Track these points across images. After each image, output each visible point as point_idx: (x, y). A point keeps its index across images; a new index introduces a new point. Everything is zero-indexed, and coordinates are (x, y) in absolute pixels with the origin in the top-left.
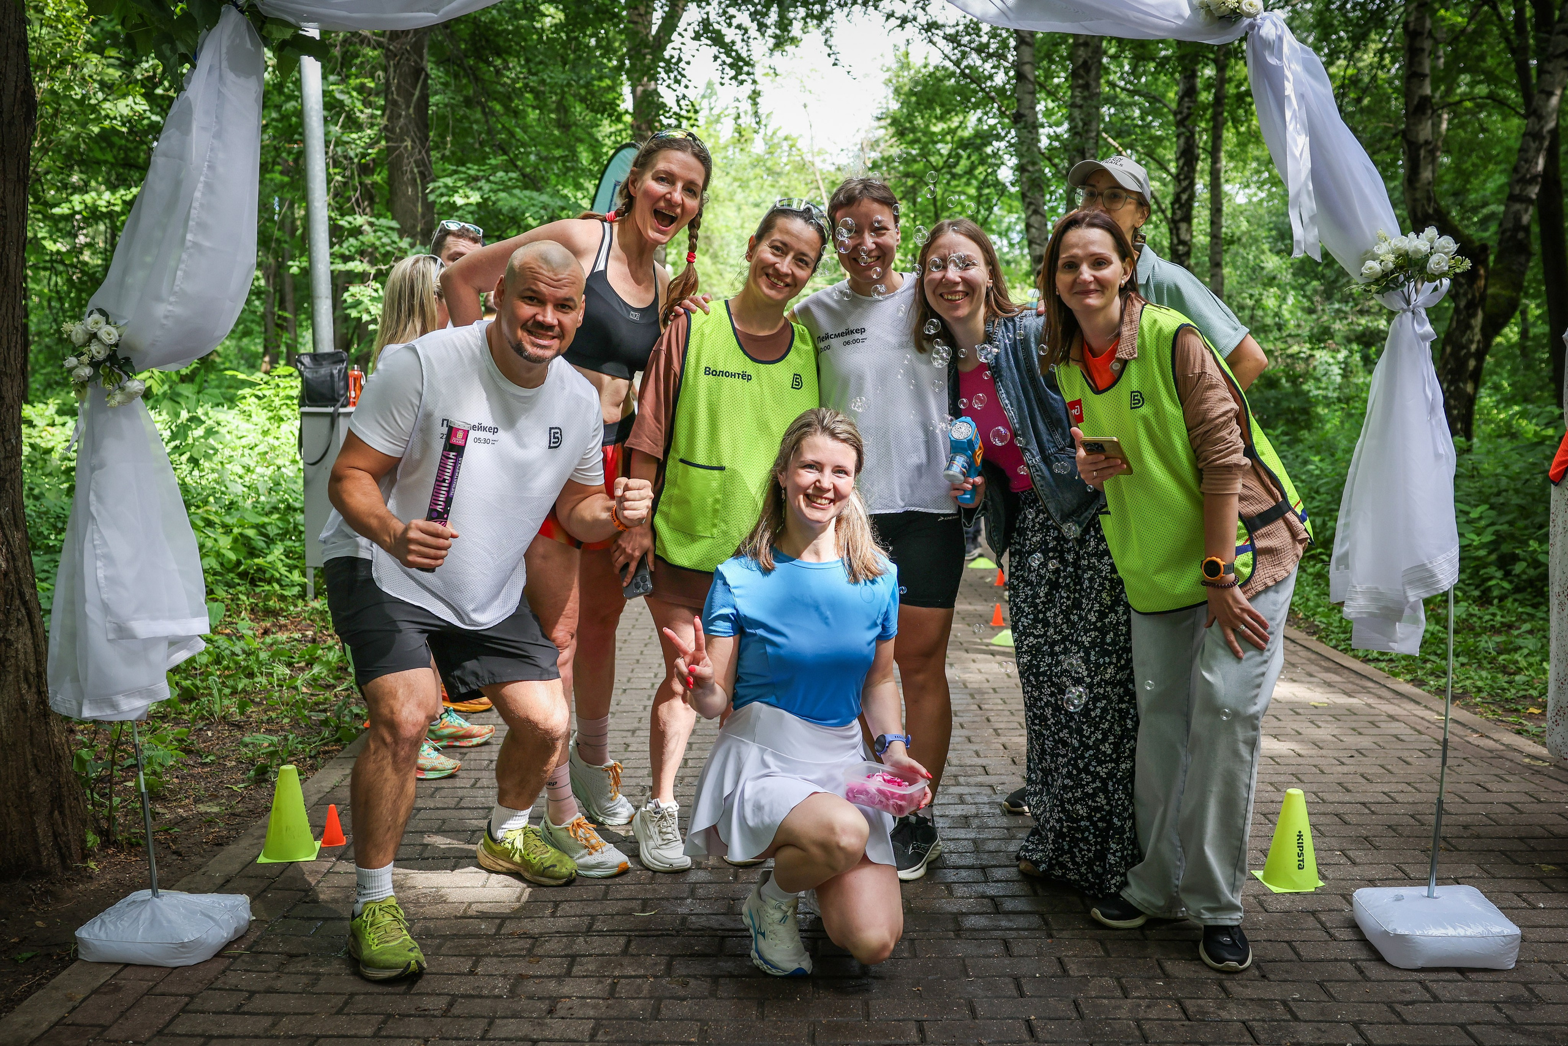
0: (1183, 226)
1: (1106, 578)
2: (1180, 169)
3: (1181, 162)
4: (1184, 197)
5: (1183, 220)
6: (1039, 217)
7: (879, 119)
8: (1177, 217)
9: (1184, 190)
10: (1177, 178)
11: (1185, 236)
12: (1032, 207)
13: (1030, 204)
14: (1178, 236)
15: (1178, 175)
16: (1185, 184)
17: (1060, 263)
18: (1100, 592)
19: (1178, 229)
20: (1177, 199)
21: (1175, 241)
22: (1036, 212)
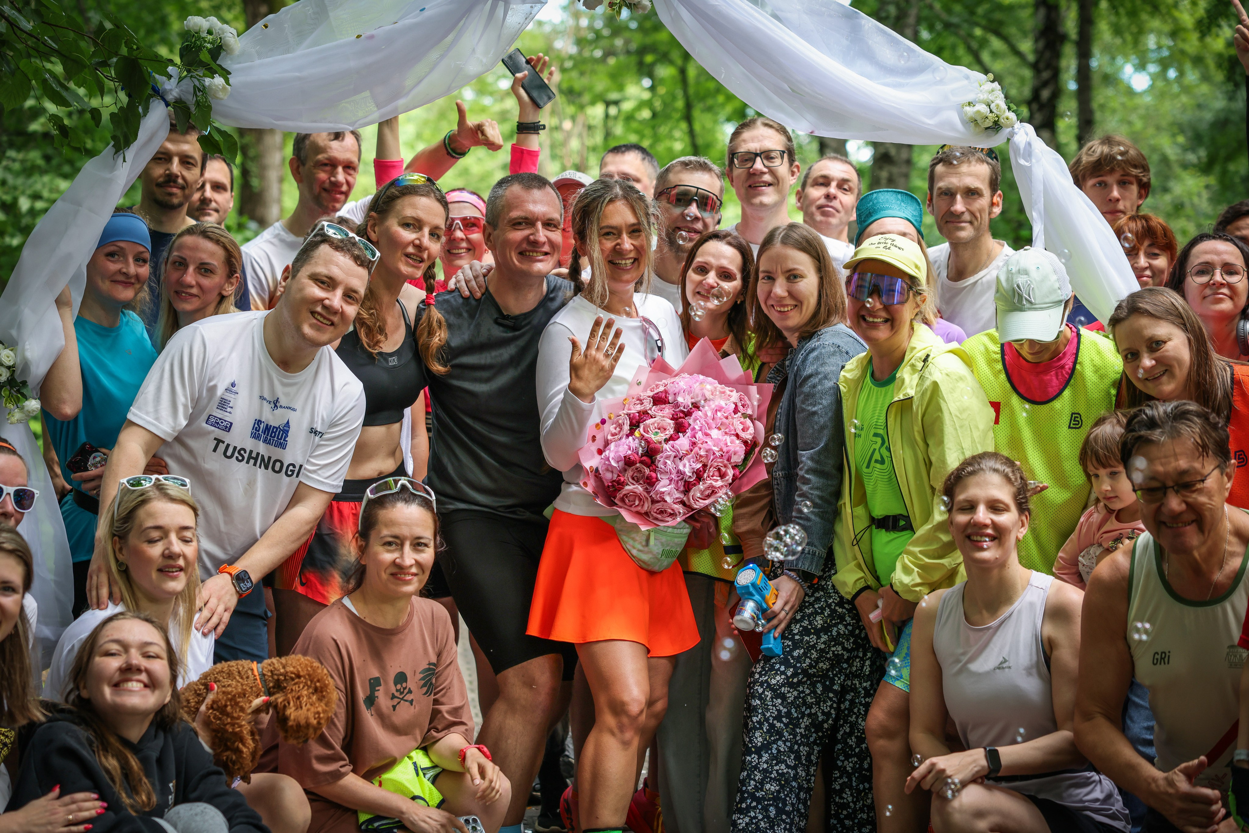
1: (829, 606)
2: (1039, 53)
3: (1040, 45)
16: (1046, 75)
17: (694, 265)
18: (817, 613)
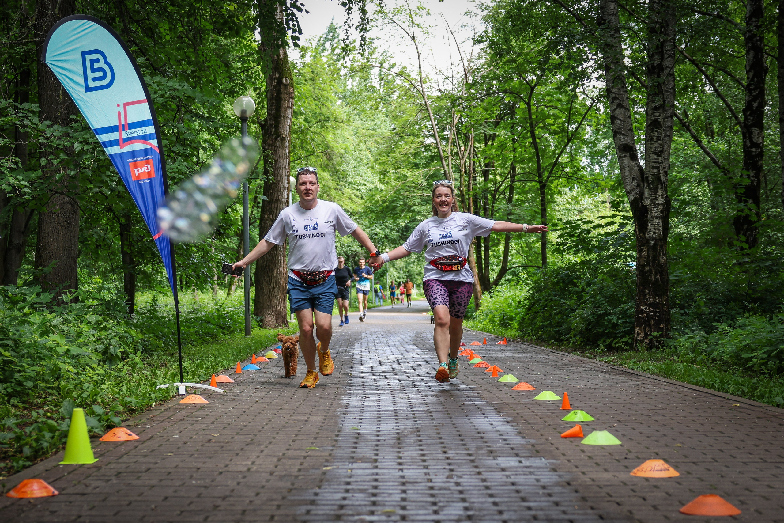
0: (756, 131)
3: (751, 74)
4: (755, 104)
5: (754, 125)
6: (623, 111)
7: (479, 42)
8: (750, 122)
9: (755, 99)
10: (748, 88)
11: (756, 139)
12: (617, 102)
13: (615, 98)
14: (751, 139)
15: (749, 85)
19: (751, 133)
20: (749, 106)
21: (748, 144)
22: (620, 106)
